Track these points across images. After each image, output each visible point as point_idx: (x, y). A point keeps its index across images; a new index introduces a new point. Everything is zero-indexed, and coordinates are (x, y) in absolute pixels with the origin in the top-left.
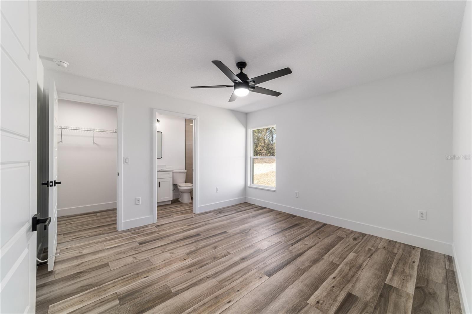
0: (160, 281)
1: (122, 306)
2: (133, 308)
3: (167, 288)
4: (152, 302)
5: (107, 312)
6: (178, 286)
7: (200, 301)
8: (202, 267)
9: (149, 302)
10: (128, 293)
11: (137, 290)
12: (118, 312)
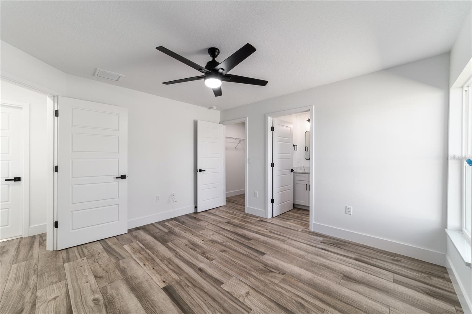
8: (191, 249)
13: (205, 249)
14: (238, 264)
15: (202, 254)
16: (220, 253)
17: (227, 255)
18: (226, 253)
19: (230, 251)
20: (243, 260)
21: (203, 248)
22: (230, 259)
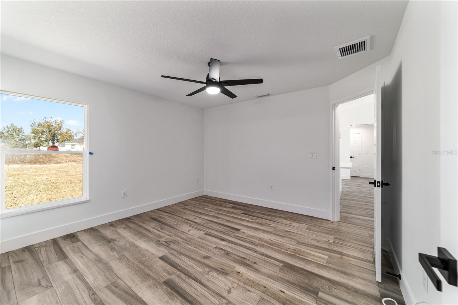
0: (279, 277)
1: (319, 287)
2: (313, 279)
3: (282, 269)
4: (300, 271)
5: (331, 294)
6: (275, 264)
7: (279, 250)
8: (245, 258)
9: (301, 273)
10: (307, 292)
11: (300, 288)
12: (324, 286)
13: (228, 259)
14: (192, 246)
15: (229, 253)
16: (211, 255)
17: (201, 254)
18: (203, 255)
19: (199, 259)
20: (187, 249)
21: (231, 260)
22: (199, 249)
